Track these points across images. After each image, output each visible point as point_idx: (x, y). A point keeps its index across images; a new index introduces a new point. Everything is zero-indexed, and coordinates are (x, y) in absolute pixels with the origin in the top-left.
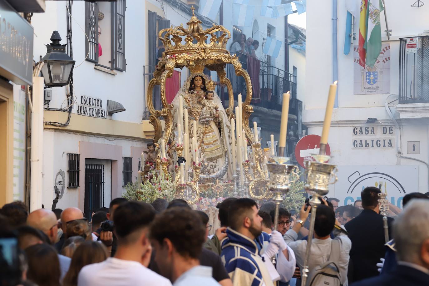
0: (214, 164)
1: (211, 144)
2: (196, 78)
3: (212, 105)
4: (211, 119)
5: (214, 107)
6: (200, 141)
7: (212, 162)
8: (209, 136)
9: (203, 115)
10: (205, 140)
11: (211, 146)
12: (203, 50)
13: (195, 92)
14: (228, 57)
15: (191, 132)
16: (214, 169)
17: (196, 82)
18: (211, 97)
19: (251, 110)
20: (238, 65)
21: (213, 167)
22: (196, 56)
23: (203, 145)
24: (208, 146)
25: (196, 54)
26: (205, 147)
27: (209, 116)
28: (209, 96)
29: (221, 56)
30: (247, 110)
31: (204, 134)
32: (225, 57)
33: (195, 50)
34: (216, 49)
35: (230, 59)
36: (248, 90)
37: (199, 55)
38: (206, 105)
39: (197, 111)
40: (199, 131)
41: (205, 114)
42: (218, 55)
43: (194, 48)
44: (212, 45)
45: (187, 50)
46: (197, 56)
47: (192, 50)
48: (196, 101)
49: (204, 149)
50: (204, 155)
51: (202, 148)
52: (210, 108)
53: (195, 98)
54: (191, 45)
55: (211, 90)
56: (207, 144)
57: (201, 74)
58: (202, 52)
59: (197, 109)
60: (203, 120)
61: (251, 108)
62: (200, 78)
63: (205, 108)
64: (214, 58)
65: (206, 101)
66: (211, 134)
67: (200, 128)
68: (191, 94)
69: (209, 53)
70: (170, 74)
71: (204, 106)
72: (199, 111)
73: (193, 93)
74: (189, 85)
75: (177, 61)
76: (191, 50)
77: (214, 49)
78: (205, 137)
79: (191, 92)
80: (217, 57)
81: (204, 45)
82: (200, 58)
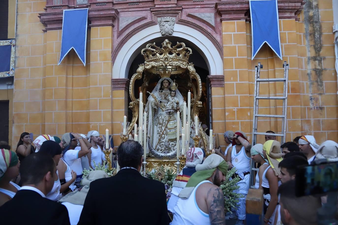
0: (174, 144)
1: (173, 129)
2: (164, 81)
3: (175, 101)
4: (172, 111)
5: (176, 102)
6: (165, 127)
7: (173, 142)
8: (171, 123)
9: (167, 108)
10: (168, 126)
11: (173, 130)
12: (167, 59)
13: (163, 91)
14: (185, 64)
15: (159, 120)
16: (174, 147)
17: (164, 84)
18: (174, 95)
19: (200, 105)
20: (192, 70)
21: (174, 146)
22: (160, 63)
23: (167, 129)
24: (170, 130)
25: (161, 62)
26: (168, 131)
27: (171, 108)
28: (172, 94)
29: (180, 63)
30: (197, 104)
31: (169, 121)
32: (183, 64)
33: (161, 59)
34: (177, 59)
35: (186, 66)
36: (199, 89)
37: (162, 62)
38: (170, 100)
39: (164, 105)
40: (165, 119)
41: (168, 107)
42: (177, 62)
43: (159, 58)
44: (174, 56)
45: (155, 59)
46: (162, 63)
47: (159, 60)
48: (164, 98)
49: (167, 133)
50: (167, 136)
51: (166, 131)
52: (172, 102)
53: (163, 96)
54: (158, 56)
55: (173, 90)
56: (169, 129)
57: (167, 79)
58: (166, 61)
59: (164, 103)
60: (167, 111)
61: (200, 103)
62: (167, 81)
63: (169, 103)
64: (174, 65)
65: (170, 97)
66: (173, 121)
67: (165, 117)
68: (160, 93)
69: (171, 61)
70: (139, 76)
71: (168, 101)
72: (165, 104)
73: (162, 92)
74: (160, 86)
75: (146, 67)
76: (157, 59)
77: (175, 59)
78: (169, 124)
79: (161, 91)
80: (176, 64)
81: (167, 55)
82: (163, 65)
